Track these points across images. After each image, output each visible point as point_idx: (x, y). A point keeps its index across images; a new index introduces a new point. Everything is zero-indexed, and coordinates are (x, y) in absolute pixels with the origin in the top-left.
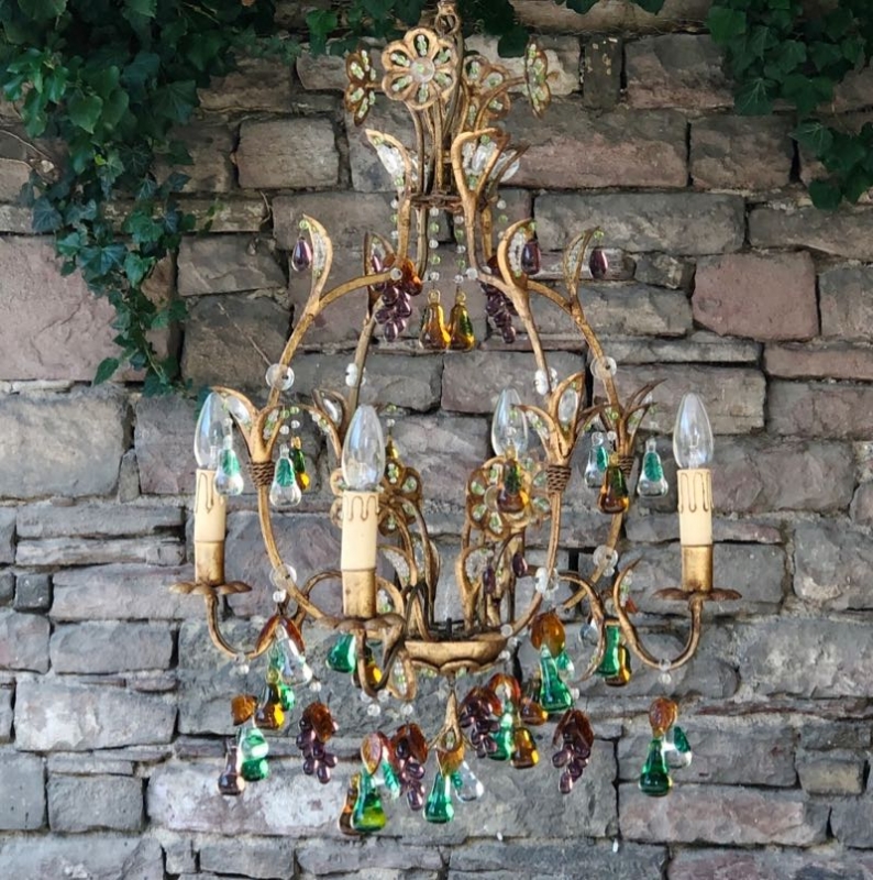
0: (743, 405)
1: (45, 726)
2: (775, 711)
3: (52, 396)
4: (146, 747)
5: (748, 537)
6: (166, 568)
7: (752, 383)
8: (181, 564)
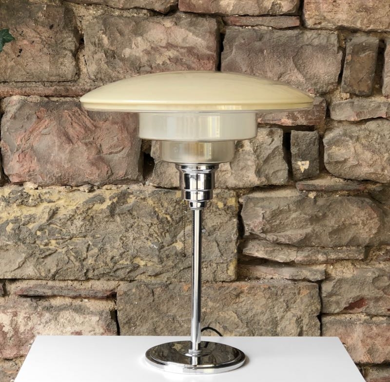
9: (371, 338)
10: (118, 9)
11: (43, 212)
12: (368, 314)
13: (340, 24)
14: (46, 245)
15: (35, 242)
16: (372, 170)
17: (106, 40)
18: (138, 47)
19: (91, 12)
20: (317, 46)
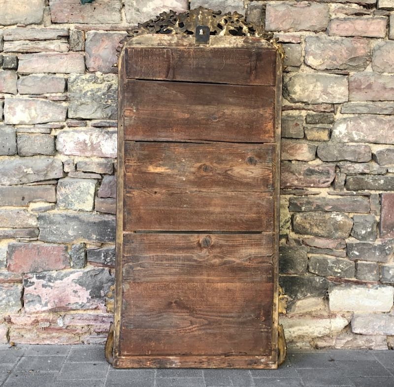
11: (105, 87)
14: (106, 102)
15: (101, 101)
17: (135, 4)
18: (150, 7)
20: (234, 6)
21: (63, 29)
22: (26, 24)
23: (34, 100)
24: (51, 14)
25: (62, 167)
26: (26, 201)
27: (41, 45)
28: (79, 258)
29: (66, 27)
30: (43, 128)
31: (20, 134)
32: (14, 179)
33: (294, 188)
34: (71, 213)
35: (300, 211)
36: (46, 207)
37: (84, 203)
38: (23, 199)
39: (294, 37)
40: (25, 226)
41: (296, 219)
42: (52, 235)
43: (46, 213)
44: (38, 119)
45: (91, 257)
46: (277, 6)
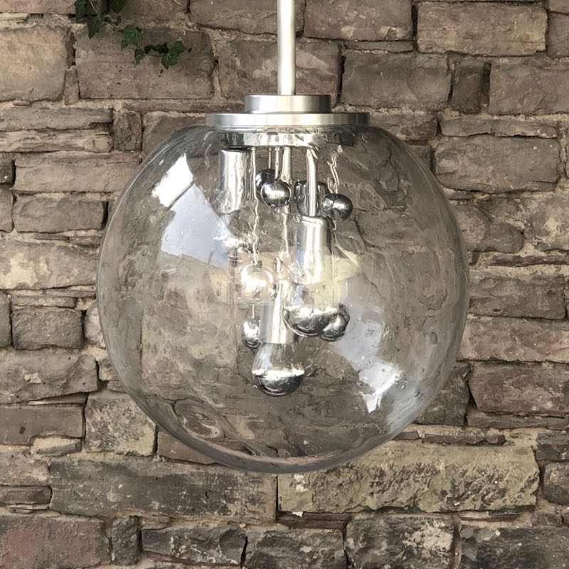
0: (530, 33)
1: (10, 271)
2: (550, 263)
3: (14, 25)
4: (83, 287)
5: (532, 134)
6: (99, 154)
7: (537, 18)
8: (110, 151)
9: (479, 336)
10: (250, 34)
12: (476, 315)
13: (449, 49)
16: (479, 182)
17: (238, 63)
18: (267, 68)
19: (225, 37)
20: (428, 68)
21: (101, 111)
22: (31, 100)
23: (44, 244)
24: (78, 82)
25: (95, 372)
26: (28, 435)
27: (60, 139)
28: (126, 545)
29: (106, 105)
30: (60, 297)
31: (17, 308)
32: (6, 393)
33: (546, 415)
34: (111, 458)
35: (556, 459)
36: (66, 447)
37: (138, 439)
38: (22, 430)
39: (544, 126)
40: (25, 483)
41: (549, 475)
42: (76, 500)
43: (65, 459)
44: (51, 279)
45: (150, 543)
46: (512, 68)
